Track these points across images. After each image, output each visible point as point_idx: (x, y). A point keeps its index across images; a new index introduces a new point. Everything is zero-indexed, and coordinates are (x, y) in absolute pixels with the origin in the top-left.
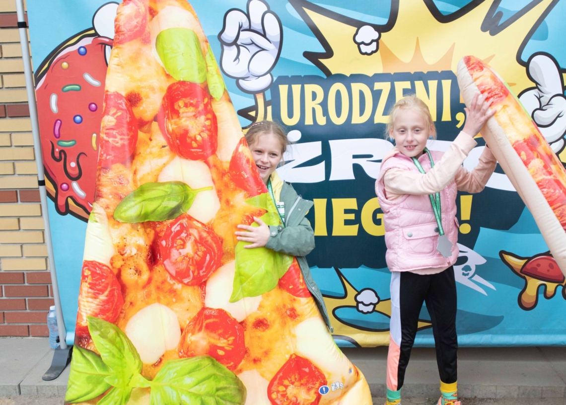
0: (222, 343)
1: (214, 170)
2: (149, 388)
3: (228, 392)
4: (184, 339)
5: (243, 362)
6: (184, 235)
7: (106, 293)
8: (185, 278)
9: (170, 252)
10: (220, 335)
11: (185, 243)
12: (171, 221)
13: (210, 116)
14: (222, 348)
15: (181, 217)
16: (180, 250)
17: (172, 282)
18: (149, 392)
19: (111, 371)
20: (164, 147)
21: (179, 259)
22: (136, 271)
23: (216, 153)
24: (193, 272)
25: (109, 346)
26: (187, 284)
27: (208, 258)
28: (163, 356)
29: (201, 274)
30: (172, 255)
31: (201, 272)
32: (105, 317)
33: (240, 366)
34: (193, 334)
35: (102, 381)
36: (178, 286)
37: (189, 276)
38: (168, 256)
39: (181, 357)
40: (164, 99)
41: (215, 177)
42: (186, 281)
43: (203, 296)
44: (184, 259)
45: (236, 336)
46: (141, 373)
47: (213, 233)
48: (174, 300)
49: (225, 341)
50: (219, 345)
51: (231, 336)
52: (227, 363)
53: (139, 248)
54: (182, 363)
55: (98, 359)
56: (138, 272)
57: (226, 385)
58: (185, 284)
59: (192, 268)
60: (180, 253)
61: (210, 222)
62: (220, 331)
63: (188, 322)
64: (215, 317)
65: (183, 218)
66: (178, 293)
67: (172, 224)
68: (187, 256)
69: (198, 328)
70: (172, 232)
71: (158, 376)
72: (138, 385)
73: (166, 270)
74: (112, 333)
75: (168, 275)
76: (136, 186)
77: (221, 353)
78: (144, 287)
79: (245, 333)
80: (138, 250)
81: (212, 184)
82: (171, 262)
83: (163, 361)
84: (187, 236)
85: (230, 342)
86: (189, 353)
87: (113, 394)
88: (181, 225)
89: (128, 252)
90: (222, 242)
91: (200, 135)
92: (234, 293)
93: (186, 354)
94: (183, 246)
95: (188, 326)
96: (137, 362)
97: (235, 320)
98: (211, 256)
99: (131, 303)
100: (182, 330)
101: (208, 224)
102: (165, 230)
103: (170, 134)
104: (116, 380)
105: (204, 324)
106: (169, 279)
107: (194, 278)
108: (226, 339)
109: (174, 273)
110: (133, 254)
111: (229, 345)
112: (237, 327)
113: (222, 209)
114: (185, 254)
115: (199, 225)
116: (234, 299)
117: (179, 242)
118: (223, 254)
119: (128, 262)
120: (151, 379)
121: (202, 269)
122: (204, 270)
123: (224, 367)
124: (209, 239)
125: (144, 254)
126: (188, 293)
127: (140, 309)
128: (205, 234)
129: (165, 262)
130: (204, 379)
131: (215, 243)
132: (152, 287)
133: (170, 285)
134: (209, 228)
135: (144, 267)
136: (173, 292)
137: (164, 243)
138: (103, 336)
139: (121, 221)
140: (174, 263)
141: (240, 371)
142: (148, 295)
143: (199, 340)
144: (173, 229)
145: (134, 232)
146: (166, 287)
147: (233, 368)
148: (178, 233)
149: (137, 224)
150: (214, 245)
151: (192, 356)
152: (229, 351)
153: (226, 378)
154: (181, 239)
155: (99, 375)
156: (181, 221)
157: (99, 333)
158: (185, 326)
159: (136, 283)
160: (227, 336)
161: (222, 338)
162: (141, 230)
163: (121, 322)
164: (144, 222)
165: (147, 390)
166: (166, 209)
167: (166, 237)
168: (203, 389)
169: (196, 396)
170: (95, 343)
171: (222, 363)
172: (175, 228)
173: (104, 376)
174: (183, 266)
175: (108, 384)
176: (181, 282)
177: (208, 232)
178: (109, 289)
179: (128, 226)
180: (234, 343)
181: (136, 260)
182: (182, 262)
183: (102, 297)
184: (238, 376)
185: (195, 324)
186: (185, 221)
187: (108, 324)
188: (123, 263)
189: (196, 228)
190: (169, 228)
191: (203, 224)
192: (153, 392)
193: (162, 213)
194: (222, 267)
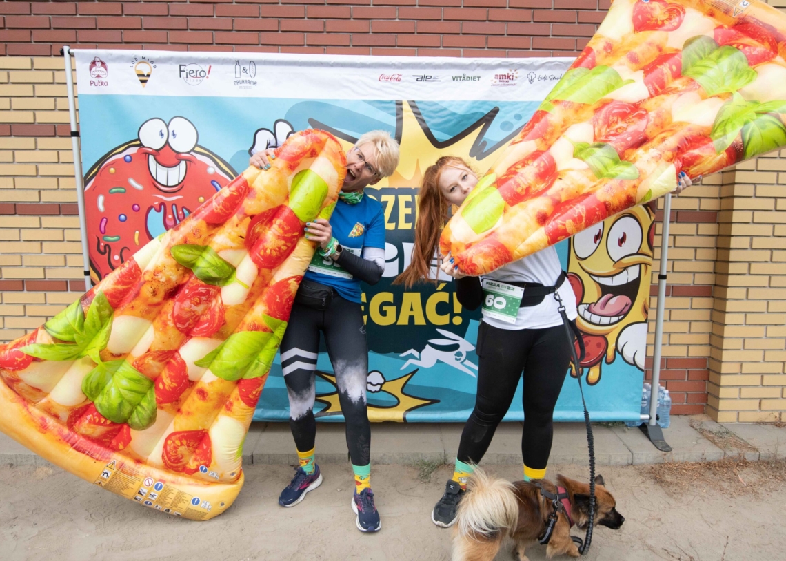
0: (167, 381)
1: (261, 279)
2: (97, 364)
3: (143, 412)
4: (145, 357)
5: (169, 405)
6: (204, 298)
7: (124, 287)
8: (180, 323)
9: (185, 300)
10: (170, 376)
11: (200, 303)
12: (203, 283)
13: (289, 245)
14: (164, 384)
15: (213, 287)
16: (193, 305)
17: (170, 318)
18: (94, 367)
19: (84, 333)
20: (241, 237)
21: (187, 309)
22: (154, 292)
23: (273, 270)
24: (189, 325)
25: (96, 318)
26: (178, 328)
27: (206, 325)
28: (124, 354)
29: (194, 330)
30: (185, 302)
31: (195, 328)
32: (110, 299)
33: (164, 405)
34: (154, 359)
35: (72, 334)
36: (171, 324)
37: (184, 324)
38: (181, 301)
39: (133, 365)
40: (270, 210)
41: (257, 283)
42: (179, 325)
43: (182, 343)
44: (190, 312)
45: (178, 386)
46: (100, 352)
47: (223, 314)
48: (161, 329)
49: (170, 382)
50: (164, 381)
51: (176, 382)
52: (158, 396)
53: (169, 280)
54: (131, 369)
55: (82, 320)
56: (154, 293)
57: (145, 407)
58: (176, 326)
59: (191, 321)
60: (191, 307)
61: (228, 306)
62: (172, 374)
63: (157, 350)
64: (177, 362)
65: (214, 288)
66: (168, 328)
67: (202, 286)
68: (194, 312)
69: (160, 358)
70: (197, 290)
71: (109, 362)
72: (92, 357)
73: (173, 308)
74: (106, 312)
75: (171, 311)
76: (203, 243)
77: (161, 386)
78: (150, 305)
79: (187, 389)
80: (166, 281)
81: (250, 285)
82: (180, 306)
83: (121, 357)
84: (206, 301)
85: (171, 386)
86: (140, 368)
87: (72, 347)
88: (208, 291)
89: (159, 277)
90: (223, 324)
91: (271, 250)
92: (202, 360)
93: (138, 367)
94: (198, 304)
95: (155, 352)
96: (104, 343)
97: (188, 376)
98: (209, 325)
99: (133, 307)
100: (149, 351)
101: (225, 306)
102: (195, 284)
103: (254, 234)
104: (82, 341)
105: (168, 360)
106: (169, 315)
107: (187, 328)
108: (172, 382)
109: (176, 314)
110: (161, 280)
111: (170, 386)
112: (184, 381)
113: (243, 305)
114: (194, 310)
115: (220, 302)
116: (199, 364)
117: (197, 299)
118: (218, 332)
119: (153, 282)
120: (103, 360)
121: (198, 327)
122: (198, 329)
123: (155, 396)
124: (217, 316)
125: (169, 287)
126: (173, 333)
127: (134, 315)
128: (217, 310)
129: (177, 303)
130: (135, 391)
131: (219, 321)
132: (156, 309)
133: (167, 318)
134: (223, 309)
135: (161, 294)
136: (165, 324)
137: (187, 291)
138: (99, 309)
139: (173, 255)
140: (181, 309)
141: (162, 408)
142: (148, 312)
143: (154, 365)
144: (200, 289)
145: (174, 269)
146: (164, 317)
147: (159, 402)
148: (201, 294)
149: (181, 266)
150: (217, 321)
151: (140, 371)
152: (166, 390)
153: (150, 403)
154: (200, 299)
155: (74, 329)
156: (211, 289)
157: (97, 305)
158: (153, 350)
159: (147, 299)
160: (173, 380)
161: (169, 379)
162: (181, 271)
163: (118, 312)
164: (187, 268)
165: (95, 365)
166: (207, 274)
167: (191, 289)
168: (129, 396)
169: (121, 396)
170: (90, 308)
171: (156, 393)
172: (202, 290)
173: (76, 332)
174: (185, 316)
175: (74, 339)
176: (175, 323)
177: (220, 310)
178: (129, 286)
179: (174, 262)
180: (174, 389)
181: (159, 285)
182: (187, 312)
183: (120, 287)
184: (158, 409)
185: (161, 355)
186: (212, 291)
187: (108, 305)
188: (150, 279)
189: (217, 301)
190: (198, 286)
191: (222, 303)
192: (97, 368)
193: (203, 273)
194: (208, 339)
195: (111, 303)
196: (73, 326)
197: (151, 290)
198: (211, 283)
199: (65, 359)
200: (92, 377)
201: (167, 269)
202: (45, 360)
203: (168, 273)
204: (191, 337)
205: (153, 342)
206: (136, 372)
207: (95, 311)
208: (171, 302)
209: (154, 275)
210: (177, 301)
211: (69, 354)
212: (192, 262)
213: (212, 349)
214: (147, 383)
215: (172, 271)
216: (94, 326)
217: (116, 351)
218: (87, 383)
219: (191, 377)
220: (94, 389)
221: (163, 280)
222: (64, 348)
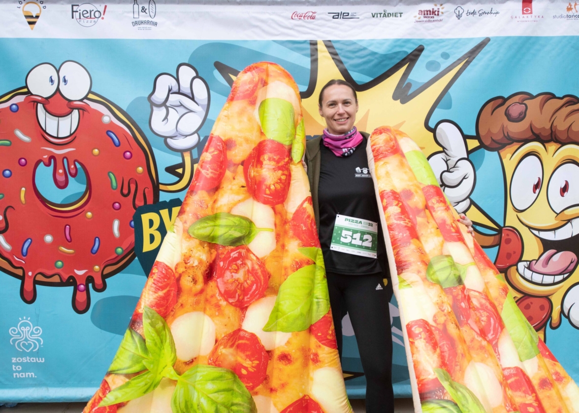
0: (247, 363)
1: (279, 216)
2: (176, 381)
3: (241, 408)
4: (216, 349)
5: (261, 387)
6: (239, 262)
7: (165, 291)
8: (231, 298)
9: (224, 273)
10: (247, 356)
11: (238, 269)
12: (232, 247)
13: (286, 172)
14: (246, 368)
15: (242, 247)
16: (233, 274)
17: (219, 298)
18: (175, 385)
19: (150, 356)
20: (243, 187)
21: (230, 280)
22: (193, 280)
23: (284, 203)
24: (239, 296)
25: (154, 335)
26: (231, 304)
27: (254, 287)
28: (195, 358)
29: (246, 300)
30: (225, 275)
31: (246, 298)
32: (158, 310)
33: (257, 389)
34: (225, 347)
35: (141, 362)
36: (223, 303)
37: (234, 297)
38: (221, 275)
39: (209, 364)
40: (253, 150)
41: (278, 222)
42: (231, 301)
43: (242, 319)
44: (234, 282)
45: (260, 361)
46: (173, 366)
47: (264, 268)
48: (217, 314)
49: (250, 363)
50: (245, 365)
51: (256, 359)
52: (247, 383)
53: (201, 262)
54: (209, 369)
55: (143, 343)
56: (195, 281)
57: (241, 402)
58: (229, 302)
59: (239, 292)
60: (232, 276)
61: (264, 258)
62: (248, 353)
63: (223, 336)
64: (247, 339)
65: (243, 248)
66: (222, 308)
67: (232, 251)
68: (237, 281)
69: (230, 344)
70: (230, 257)
71: (186, 373)
72: (168, 376)
73: (218, 287)
74: (160, 325)
75: (217, 291)
76: (213, 212)
77: (244, 372)
78: (196, 295)
79: (269, 361)
80: (199, 263)
81: (273, 227)
82: (223, 281)
83: (194, 363)
84: (242, 264)
85: (254, 365)
86: (217, 363)
87: (146, 376)
88: (240, 253)
89: (191, 262)
90: (269, 277)
91: (274, 185)
92: (268, 324)
93: (215, 363)
94: (237, 271)
95: (223, 339)
96: (173, 355)
97: (263, 347)
98: (257, 286)
99: (182, 305)
100: (216, 341)
101: (262, 259)
102: (225, 253)
103: (251, 179)
104: (152, 366)
105: (237, 343)
106: (217, 295)
107: (238, 301)
108: (252, 361)
109: (223, 291)
110: (194, 265)
111: (253, 367)
112: (263, 354)
113: (276, 250)
114: (236, 278)
115: (254, 258)
116: (267, 329)
117: (234, 266)
118: (268, 288)
119: (189, 271)
120: (180, 374)
121: (247, 295)
122: (249, 296)
123: (243, 385)
124: (259, 272)
125: (203, 268)
126: (230, 311)
127: (187, 312)
128: (257, 267)
129: (218, 280)
130: (224, 390)
131: (263, 277)
132: (202, 298)
133: (217, 300)
134: (262, 263)
135: (200, 279)
136: (218, 306)
137: (222, 264)
138: (153, 325)
139: (193, 236)
140: (225, 283)
141: (256, 393)
142: (197, 303)
143: (229, 354)
144: (232, 255)
145: (200, 248)
146: (214, 301)
147: (251, 389)
148: (236, 259)
149: (204, 242)
150: (262, 278)
151: (219, 366)
152: (251, 372)
153: (242, 396)
154: (236, 265)
155: (140, 356)
156: (240, 250)
157: (149, 321)
158: (220, 339)
159: (191, 290)
160: (252, 359)
161: (248, 360)
162: (207, 248)
163: (170, 319)
164: (210, 243)
165: (174, 382)
166: (231, 237)
167: (224, 260)
168: (221, 398)
169: (213, 402)
170: (144, 329)
171: (243, 382)
172: (234, 254)
173: (143, 358)
174: (232, 288)
175: (144, 366)
176: (226, 300)
177: (260, 266)
178: (168, 289)
179: (197, 241)
180: (258, 366)
181: (195, 270)
182: (232, 284)
183: (161, 293)
184: (253, 397)
185: (229, 339)
186: (243, 251)
187: (159, 317)
188: (184, 270)
189: (252, 260)
190: (229, 253)
191: (257, 258)
192: (178, 385)
193: (227, 239)
194: (264, 299)
195: (159, 313)
196: (137, 352)
197: (190, 279)
198: (238, 244)
199: (145, 392)
200: (178, 396)
201: (195, 251)
202: (128, 402)
203: (197, 255)
204: (247, 308)
205: (216, 330)
206: (215, 369)
207: (151, 329)
208: (212, 284)
209: (186, 263)
210: (217, 278)
211: (146, 384)
212: (212, 235)
213: (271, 308)
214: (229, 376)
215: (200, 251)
216: (156, 344)
217: (187, 358)
218: (176, 407)
219: (267, 348)
220: (185, 410)
221: (196, 263)
222: (139, 380)
